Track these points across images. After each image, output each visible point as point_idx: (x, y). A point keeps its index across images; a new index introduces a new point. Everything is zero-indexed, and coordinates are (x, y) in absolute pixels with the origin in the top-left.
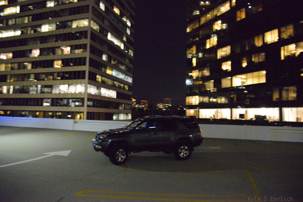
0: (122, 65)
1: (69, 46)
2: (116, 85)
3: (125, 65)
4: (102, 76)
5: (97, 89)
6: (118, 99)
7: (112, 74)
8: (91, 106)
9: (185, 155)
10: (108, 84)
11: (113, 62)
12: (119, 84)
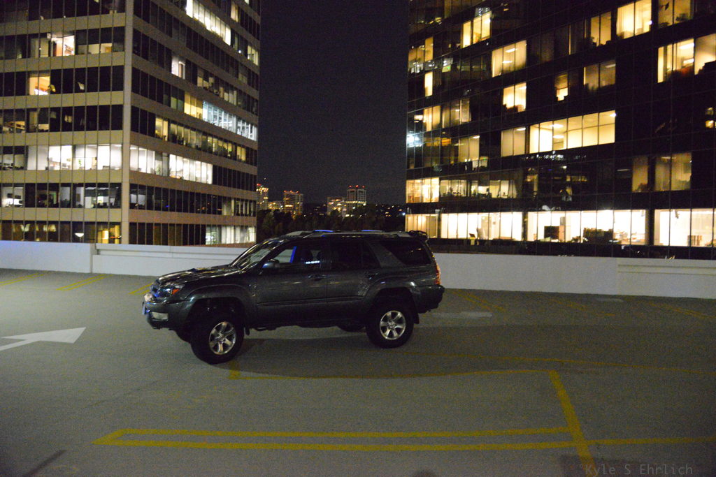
0: (226, 91)
1: (71, 33)
2: (211, 148)
3: (236, 89)
4: (170, 122)
5: (155, 159)
6: (217, 186)
7: (200, 115)
8: (141, 207)
9: (395, 334)
10: (188, 145)
11: (200, 81)
12: (221, 144)
